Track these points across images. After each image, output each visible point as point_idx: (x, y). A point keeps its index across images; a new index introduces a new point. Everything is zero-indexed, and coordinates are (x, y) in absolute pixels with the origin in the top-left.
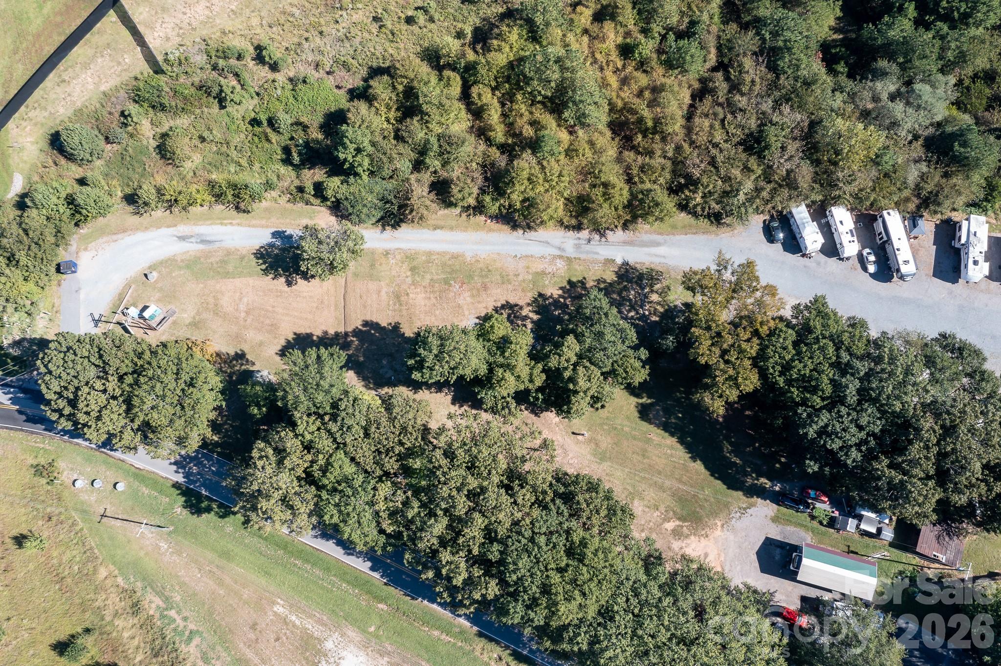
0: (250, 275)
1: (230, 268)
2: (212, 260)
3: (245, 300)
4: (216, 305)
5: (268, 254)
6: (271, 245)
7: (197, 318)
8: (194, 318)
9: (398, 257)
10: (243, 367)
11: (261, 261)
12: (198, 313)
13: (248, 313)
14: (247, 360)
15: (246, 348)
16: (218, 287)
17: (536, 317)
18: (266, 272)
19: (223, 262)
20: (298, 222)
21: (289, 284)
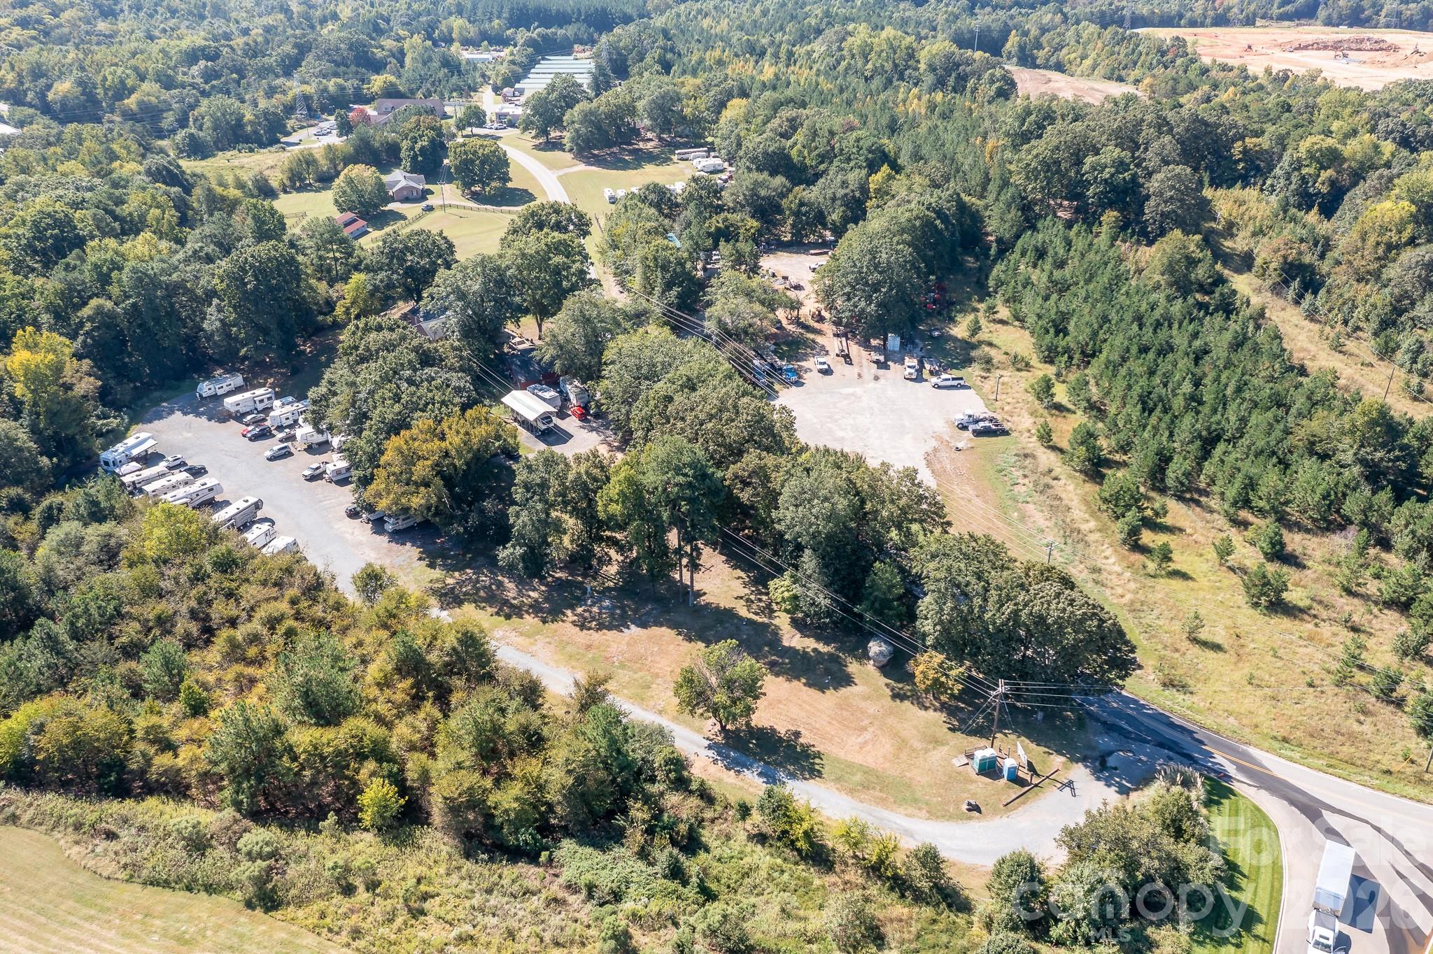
0: (837, 760)
1: (858, 777)
2: (877, 794)
3: (860, 740)
4: (900, 749)
5: (803, 769)
6: (792, 776)
7: (931, 746)
8: (934, 748)
9: (652, 703)
10: (900, 686)
11: (817, 767)
12: (927, 751)
13: (865, 729)
14: (892, 690)
15: (887, 701)
16: (887, 765)
17: (569, 612)
18: (818, 755)
19: (866, 787)
20: (741, 784)
21: (797, 734)
